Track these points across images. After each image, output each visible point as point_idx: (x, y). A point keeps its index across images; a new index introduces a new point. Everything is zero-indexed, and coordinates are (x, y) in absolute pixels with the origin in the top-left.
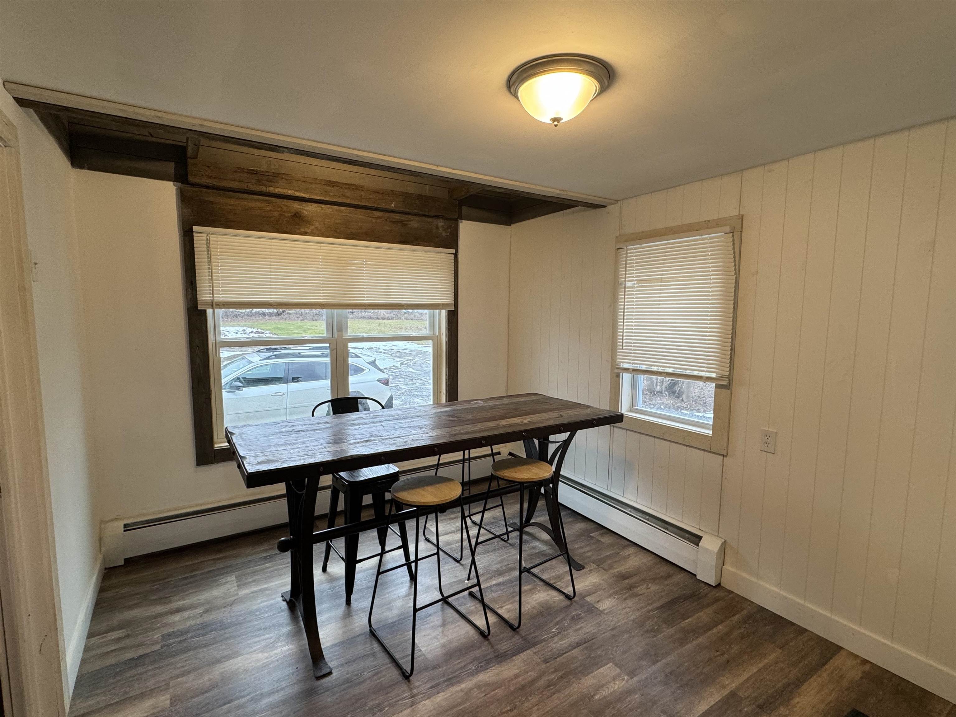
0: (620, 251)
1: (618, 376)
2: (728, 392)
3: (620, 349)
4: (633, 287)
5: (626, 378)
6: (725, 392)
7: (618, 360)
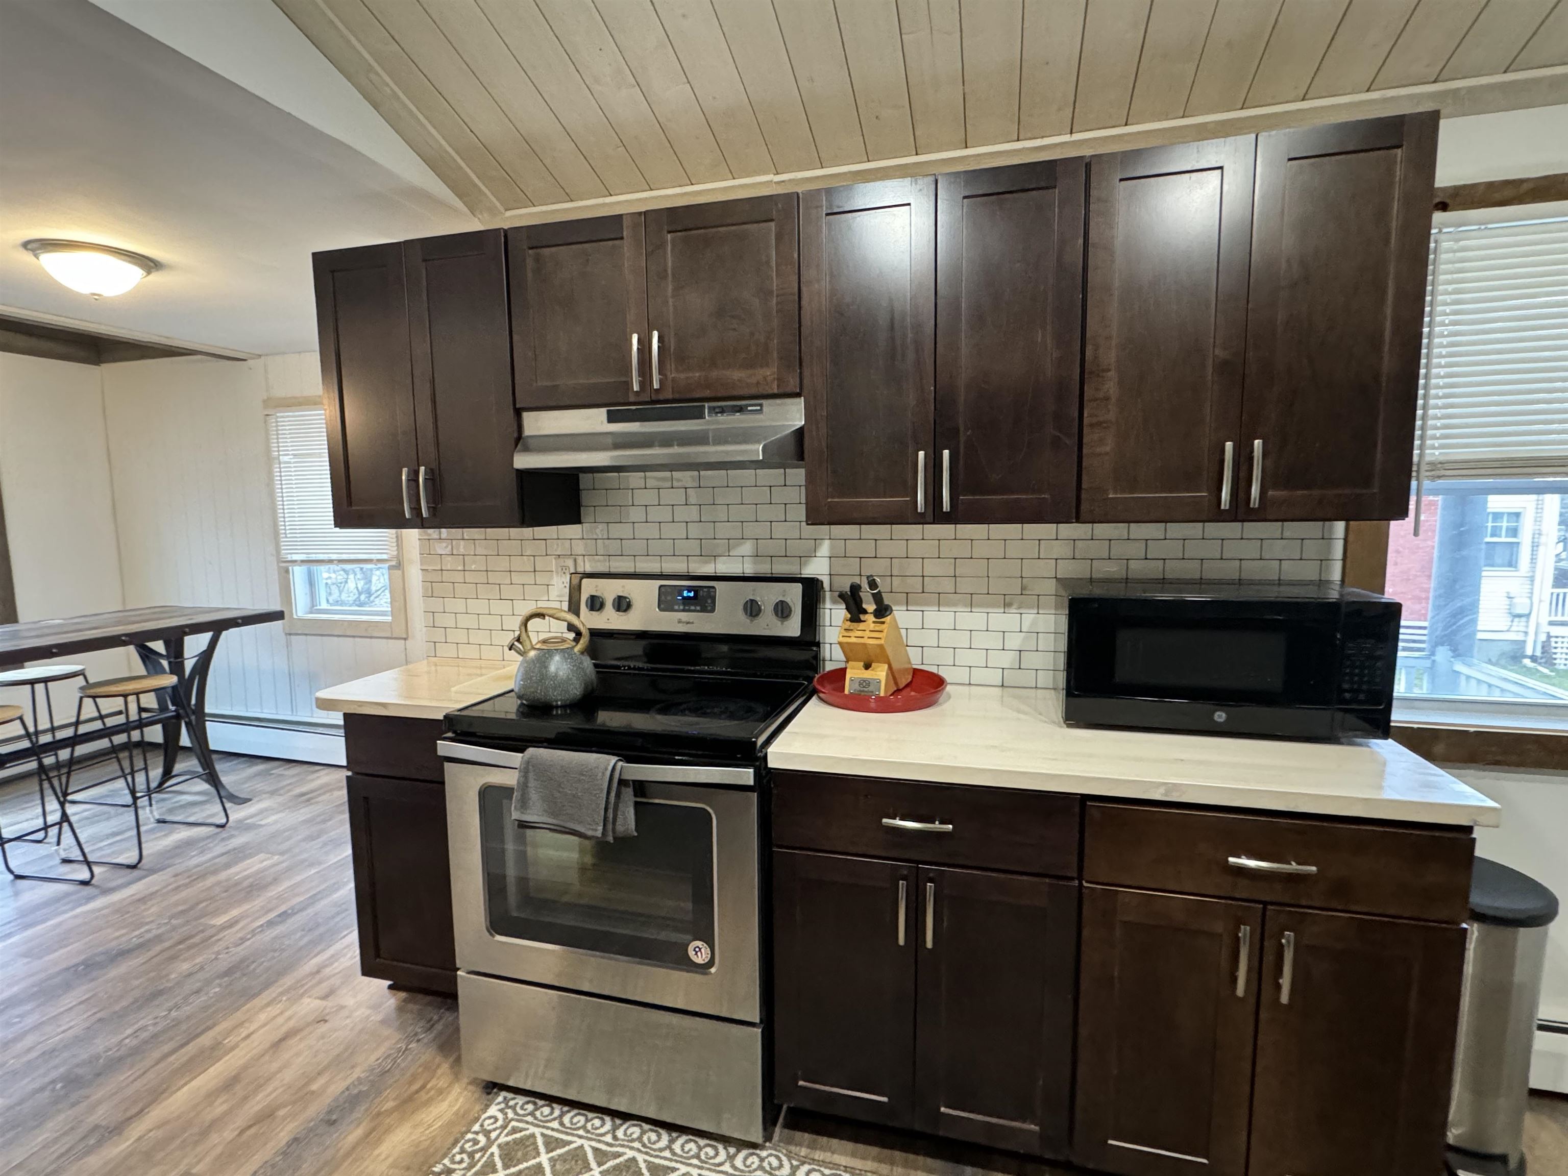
0: (268, 418)
1: (287, 571)
2: (400, 572)
3: (283, 538)
4: (290, 463)
5: (298, 574)
6: (398, 573)
7: (283, 552)
